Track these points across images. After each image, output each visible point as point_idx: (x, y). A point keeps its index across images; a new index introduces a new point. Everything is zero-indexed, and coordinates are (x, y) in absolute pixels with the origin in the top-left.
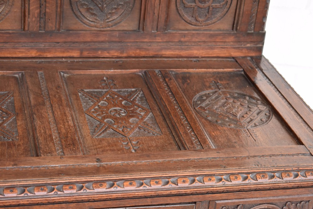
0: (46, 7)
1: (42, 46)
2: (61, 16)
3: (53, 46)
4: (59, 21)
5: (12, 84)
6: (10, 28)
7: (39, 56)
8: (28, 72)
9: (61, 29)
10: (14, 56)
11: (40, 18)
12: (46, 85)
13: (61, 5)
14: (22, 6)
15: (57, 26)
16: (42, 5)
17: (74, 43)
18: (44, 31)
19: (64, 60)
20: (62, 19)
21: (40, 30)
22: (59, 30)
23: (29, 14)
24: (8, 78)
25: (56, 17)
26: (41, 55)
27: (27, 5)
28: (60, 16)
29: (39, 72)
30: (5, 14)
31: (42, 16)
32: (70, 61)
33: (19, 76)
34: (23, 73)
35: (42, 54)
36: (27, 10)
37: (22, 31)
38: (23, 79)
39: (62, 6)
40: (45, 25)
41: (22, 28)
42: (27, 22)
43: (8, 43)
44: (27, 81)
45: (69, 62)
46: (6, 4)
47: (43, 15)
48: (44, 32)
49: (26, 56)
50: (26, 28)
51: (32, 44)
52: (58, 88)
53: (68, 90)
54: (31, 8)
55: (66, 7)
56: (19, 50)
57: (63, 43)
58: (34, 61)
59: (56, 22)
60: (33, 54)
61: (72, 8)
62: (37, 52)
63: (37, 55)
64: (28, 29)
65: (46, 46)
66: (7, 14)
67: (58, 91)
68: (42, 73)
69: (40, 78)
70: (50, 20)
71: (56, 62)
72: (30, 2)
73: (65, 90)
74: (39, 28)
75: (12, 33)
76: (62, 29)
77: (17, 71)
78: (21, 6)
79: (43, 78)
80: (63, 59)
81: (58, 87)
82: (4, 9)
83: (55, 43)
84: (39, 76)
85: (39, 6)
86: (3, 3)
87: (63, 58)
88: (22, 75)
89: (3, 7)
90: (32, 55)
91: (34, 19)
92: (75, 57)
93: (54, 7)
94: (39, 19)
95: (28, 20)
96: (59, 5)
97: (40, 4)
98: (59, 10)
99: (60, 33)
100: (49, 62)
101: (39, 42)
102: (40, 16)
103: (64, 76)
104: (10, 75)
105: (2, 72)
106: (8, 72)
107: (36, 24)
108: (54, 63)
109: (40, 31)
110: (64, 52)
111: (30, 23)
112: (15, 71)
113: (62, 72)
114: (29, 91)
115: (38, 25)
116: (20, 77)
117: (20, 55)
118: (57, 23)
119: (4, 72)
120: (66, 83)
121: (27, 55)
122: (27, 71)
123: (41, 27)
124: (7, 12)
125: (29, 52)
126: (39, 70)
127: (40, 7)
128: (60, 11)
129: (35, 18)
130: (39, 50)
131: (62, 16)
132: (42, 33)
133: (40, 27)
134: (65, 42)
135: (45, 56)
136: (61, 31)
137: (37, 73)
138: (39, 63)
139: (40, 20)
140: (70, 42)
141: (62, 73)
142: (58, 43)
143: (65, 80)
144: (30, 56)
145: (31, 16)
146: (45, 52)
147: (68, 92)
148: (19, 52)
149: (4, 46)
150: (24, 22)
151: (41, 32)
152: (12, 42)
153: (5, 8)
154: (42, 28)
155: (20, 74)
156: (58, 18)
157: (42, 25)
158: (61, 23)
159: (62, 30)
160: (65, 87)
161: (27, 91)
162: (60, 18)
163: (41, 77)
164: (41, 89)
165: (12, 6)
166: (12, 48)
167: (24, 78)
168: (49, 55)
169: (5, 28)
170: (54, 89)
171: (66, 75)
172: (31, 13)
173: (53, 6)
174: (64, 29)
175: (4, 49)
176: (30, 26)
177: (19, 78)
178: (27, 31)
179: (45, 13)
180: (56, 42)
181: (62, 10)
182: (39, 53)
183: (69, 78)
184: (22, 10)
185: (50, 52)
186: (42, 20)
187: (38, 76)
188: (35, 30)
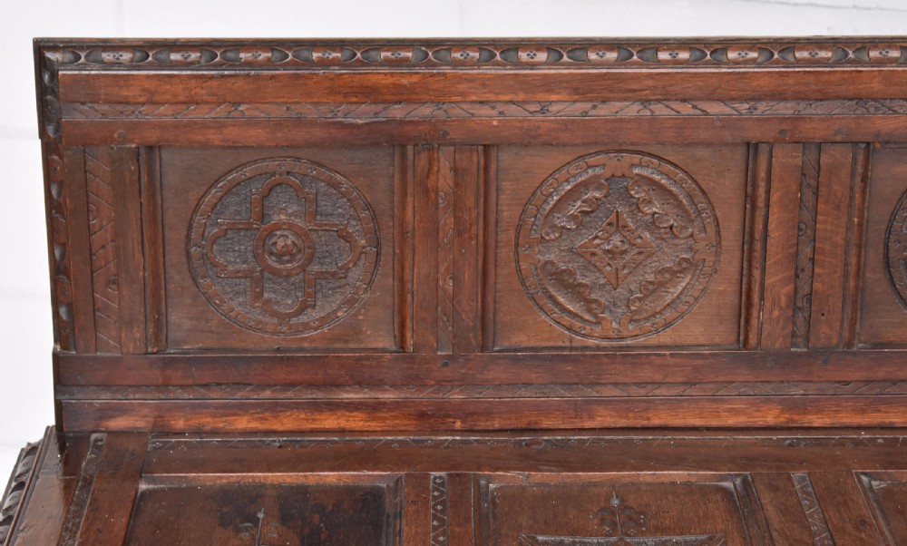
0: (813, 276)
1: (797, 392)
2: (857, 302)
3: (831, 392)
4: (852, 319)
5: (717, 512)
6: (702, 340)
7: (788, 422)
8: (761, 474)
9: (856, 341)
10: (714, 423)
11: (796, 309)
12: (821, 515)
13: (859, 269)
14: (742, 275)
15: (846, 334)
16: (803, 270)
17: (894, 382)
18: (805, 346)
19: (863, 435)
20: (859, 312)
21: (793, 345)
22: (850, 344)
23: (762, 298)
24: (703, 491)
25: (843, 306)
26: (793, 421)
27: (756, 273)
28: (854, 302)
29: (797, 475)
30: (691, 300)
31: (799, 304)
32: (885, 439)
33: (735, 485)
34: (746, 476)
35: (796, 417)
36: (756, 288)
37: (739, 349)
38: (748, 495)
39: (861, 273)
40: (809, 331)
41: (738, 340)
42: (754, 322)
43: (697, 386)
44: (763, 501)
45: (879, 441)
46: (696, 270)
47: (805, 300)
48: (805, 350)
49: (750, 425)
50: (753, 341)
51: (768, 388)
52: (860, 527)
53: (892, 533)
54: (768, 281)
55: (874, 275)
56: (729, 406)
57: (862, 384)
58: (775, 438)
59: (842, 322)
60: (771, 417)
61: (892, 279)
62: (782, 412)
63: (782, 419)
64: (759, 343)
65: (810, 392)
66: (696, 299)
67: (863, 535)
68: (803, 478)
69: (800, 495)
70: (823, 315)
71: (841, 443)
72: (767, 263)
73: (882, 534)
74: (789, 340)
75: (710, 354)
76: (860, 342)
77: (729, 471)
78: (738, 277)
79: (808, 494)
80: (860, 435)
81: (861, 523)
82: (688, 284)
83: (837, 385)
84: (798, 487)
85: (793, 272)
86: (685, 269)
87: (859, 428)
88: (745, 481)
89: (687, 280)
90: (766, 422)
91: (776, 313)
92: (896, 425)
93: (838, 275)
94: (791, 313)
95: (759, 317)
96: (852, 269)
97: (797, 268)
98: (852, 284)
99: (854, 353)
100: (819, 443)
101: (788, 382)
102: (795, 304)
103: (871, 487)
104: (707, 483)
105: (686, 472)
106: (700, 473)
107: (783, 328)
108: (835, 445)
109: (792, 350)
110: (863, 412)
111: (765, 326)
112: (723, 471)
113: (865, 474)
114: (775, 534)
115: (788, 330)
116: (739, 488)
117: (732, 421)
118: (846, 325)
119: (689, 475)
120: (882, 510)
121: (751, 420)
122: (759, 470)
123: (798, 337)
124: (696, 294)
125: (758, 411)
126: (794, 468)
127: (797, 276)
128: (857, 287)
129: (781, 308)
130: (791, 405)
131: (859, 302)
132: (800, 355)
133: (793, 335)
134: (868, 382)
135: (807, 425)
136: (855, 349)
137: (790, 479)
138: (789, 445)
139: (793, 316)
140: (884, 381)
141: (864, 478)
142: (847, 383)
143: (877, 502)
144: (759, 422)
145: (768, 304)
146: (805, 413)
147: (894, 538)
148: (730, 410)
149: (685, 393)
150: (748, 321)
151: (796, 352)
152: (708, 383)
153: (692, 282)
154: (799, 340)
155: (738, 481)
156: (849, 309)
157: (801, 330)
158: (858, 324)
159: (860, 345)
160: (882, 522)
161: (766, 535)
162: (854, 310)
163: (802, 487)
164: (808, 528)
165: (711, 274)
166: (709, 400)
167: (753, 493)
168: (817, 421)
169: (689, 341)
170: (850, 529)
171: (878, 482)
172: (768, 295)
173: (835, 273)
174: (864, 343)
175: (685, 404)
176: (765, 334)
177: (735, 494)
178: (756, 348)
179: (811, 294)
180: (839, 382)
181: (861, 284)
182: (787, 416)
183: (887, 493)
184: (741, 288)
185: (820, 411)
186: (800, 317)
187: (793, 486)
188: (777, 345)
